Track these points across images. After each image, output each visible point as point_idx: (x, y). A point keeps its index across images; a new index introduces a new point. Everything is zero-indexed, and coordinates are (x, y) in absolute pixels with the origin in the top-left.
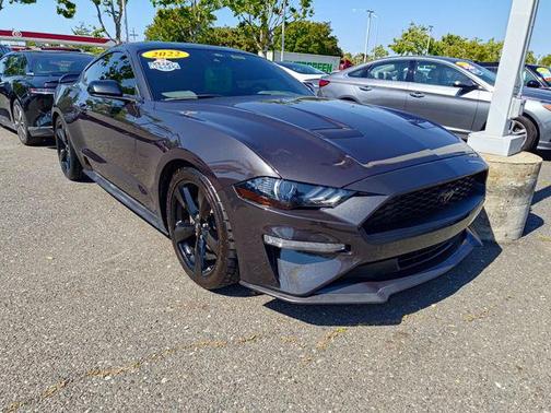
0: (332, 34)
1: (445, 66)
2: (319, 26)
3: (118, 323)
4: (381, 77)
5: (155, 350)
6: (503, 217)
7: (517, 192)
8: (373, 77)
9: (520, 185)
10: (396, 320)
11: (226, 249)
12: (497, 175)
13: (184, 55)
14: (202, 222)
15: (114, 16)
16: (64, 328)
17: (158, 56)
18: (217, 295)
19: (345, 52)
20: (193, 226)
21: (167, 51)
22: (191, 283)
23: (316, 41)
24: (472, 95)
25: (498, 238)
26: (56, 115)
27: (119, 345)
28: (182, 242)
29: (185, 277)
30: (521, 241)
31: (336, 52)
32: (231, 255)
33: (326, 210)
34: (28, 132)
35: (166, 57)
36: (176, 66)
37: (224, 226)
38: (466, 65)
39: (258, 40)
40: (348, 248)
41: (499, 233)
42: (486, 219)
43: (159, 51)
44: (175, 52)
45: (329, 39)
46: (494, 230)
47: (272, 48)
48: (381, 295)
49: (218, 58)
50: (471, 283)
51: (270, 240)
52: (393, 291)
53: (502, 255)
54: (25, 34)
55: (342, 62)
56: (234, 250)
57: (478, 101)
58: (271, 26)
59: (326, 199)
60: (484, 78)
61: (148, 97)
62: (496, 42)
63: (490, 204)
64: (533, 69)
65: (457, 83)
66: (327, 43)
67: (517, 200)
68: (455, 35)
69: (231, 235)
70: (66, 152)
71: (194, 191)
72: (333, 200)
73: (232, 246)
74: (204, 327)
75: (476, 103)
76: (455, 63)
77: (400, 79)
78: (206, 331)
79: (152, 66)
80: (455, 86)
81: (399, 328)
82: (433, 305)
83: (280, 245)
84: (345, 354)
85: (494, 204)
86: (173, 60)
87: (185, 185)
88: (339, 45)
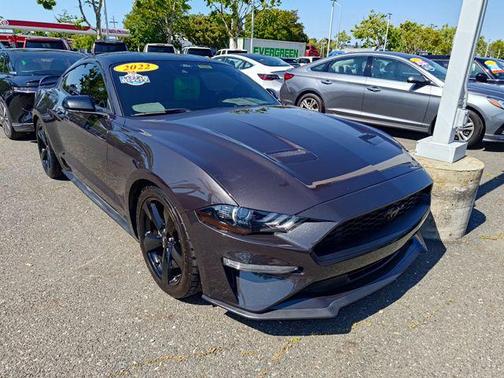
0: (298, 21)
1: (400, 62)
2: (287, 13)
3: (90, 335)
4: (341, 71)
5: (122, 365)
6: (448, 219)
7: (460, 196)
8: (334, 72)
9: (463, 190)
10: (346, 329)
11: (189, 266)
12: (443, 181)
13: (154, 67)
14: (168, 236)
15: (95, 7)
16: (39, 343)
17: (129, 70)
18: (183, 304)
19: (310, 37)
20: (160, 239)
21: (138, 64)
22: (160, 290)
23: (284, 28)
24: (424, 90)
25: (444, 237)
26: (36, 118)
27: (90, 360)
28: (151, 251)
29: (154, 284)
30: (464, 240)
31: (302, 38)
32: (194, 271)
33: (280, 235)
34: (12, 128)
35: (137, 70)
36: (146, 79)
37: (187, 245)
38: (419, 61)
39: (230, 27)
40: (301, 269)
41: (445, 233)
42: (433, 220)
43: (130, 65)
44: (145, 64)
45: (296, 26)
46: (440, 230)
47: (242, 35)
48: (331, 309)
49: (186, 69)
50: (416, 287)
51: (229, 263)
52: (343, 304)
53: (446, 256)
54: (12, 23)
55: (307, 48)
56: (196, 267)
57: (430, 95)
58: (242, 15)
59: (281, 224)
60: (435, 73)
61: (119, 112)
62: (449, 28)
63: (436, 207)
64: (482, 62)
65: (411, 79)
66: (294, 30)
67: (461, 203)
68: (412, 22)
69: (193, 254)
70: (46, 152)
71: (161, 208)
72: (287, 225)
73: (195, 263)
74: (168, 339)
75: (427, 98)
76: (409, 59)
77: (359, 73)
78: (170, 344)
79: (123, 80)
80: (409, 81)
81: (349, 336)
82: (381, 312)
83: (238, 268)
84: (297, 366)
85: (439, 207)
86: (143, 74)
87: (153, 202)
88: (305, 32)
